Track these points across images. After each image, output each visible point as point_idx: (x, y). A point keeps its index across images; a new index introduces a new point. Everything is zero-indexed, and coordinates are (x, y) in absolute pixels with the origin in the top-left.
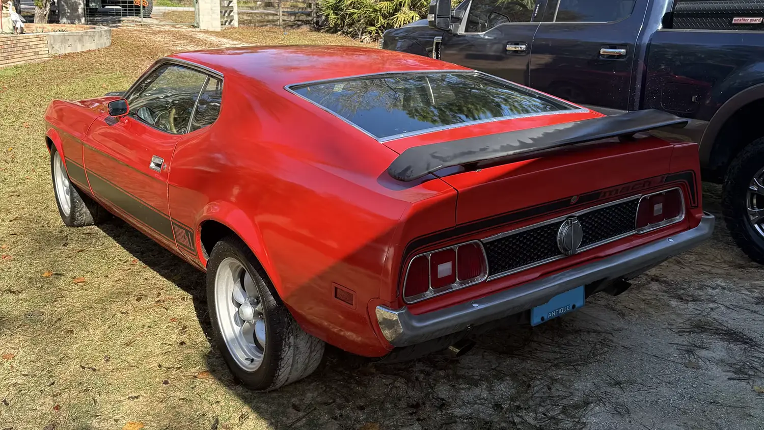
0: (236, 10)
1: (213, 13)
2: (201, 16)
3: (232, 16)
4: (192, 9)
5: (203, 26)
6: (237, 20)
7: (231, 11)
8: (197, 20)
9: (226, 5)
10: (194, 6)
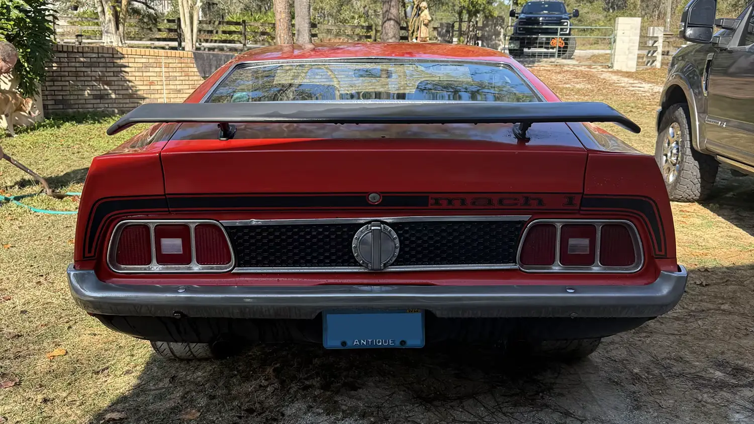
0: (660, 50)
1: (630, 53)
2: (616, 56)
3: (654, 57)
4: (608, 52)
5: (616, 68)
6: (660, 60)
7: (654, 52)
8: (613, 60)
9: (650, 45)
10: (610, 49)
